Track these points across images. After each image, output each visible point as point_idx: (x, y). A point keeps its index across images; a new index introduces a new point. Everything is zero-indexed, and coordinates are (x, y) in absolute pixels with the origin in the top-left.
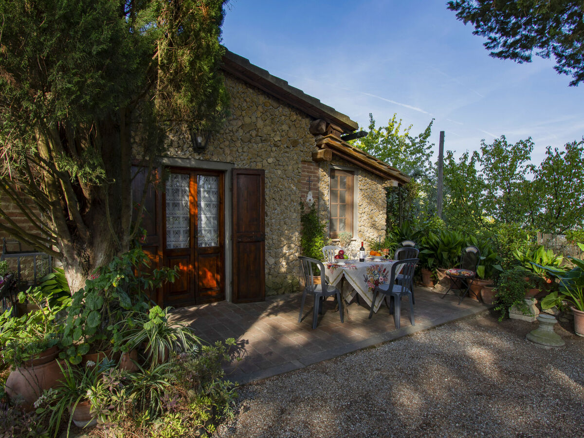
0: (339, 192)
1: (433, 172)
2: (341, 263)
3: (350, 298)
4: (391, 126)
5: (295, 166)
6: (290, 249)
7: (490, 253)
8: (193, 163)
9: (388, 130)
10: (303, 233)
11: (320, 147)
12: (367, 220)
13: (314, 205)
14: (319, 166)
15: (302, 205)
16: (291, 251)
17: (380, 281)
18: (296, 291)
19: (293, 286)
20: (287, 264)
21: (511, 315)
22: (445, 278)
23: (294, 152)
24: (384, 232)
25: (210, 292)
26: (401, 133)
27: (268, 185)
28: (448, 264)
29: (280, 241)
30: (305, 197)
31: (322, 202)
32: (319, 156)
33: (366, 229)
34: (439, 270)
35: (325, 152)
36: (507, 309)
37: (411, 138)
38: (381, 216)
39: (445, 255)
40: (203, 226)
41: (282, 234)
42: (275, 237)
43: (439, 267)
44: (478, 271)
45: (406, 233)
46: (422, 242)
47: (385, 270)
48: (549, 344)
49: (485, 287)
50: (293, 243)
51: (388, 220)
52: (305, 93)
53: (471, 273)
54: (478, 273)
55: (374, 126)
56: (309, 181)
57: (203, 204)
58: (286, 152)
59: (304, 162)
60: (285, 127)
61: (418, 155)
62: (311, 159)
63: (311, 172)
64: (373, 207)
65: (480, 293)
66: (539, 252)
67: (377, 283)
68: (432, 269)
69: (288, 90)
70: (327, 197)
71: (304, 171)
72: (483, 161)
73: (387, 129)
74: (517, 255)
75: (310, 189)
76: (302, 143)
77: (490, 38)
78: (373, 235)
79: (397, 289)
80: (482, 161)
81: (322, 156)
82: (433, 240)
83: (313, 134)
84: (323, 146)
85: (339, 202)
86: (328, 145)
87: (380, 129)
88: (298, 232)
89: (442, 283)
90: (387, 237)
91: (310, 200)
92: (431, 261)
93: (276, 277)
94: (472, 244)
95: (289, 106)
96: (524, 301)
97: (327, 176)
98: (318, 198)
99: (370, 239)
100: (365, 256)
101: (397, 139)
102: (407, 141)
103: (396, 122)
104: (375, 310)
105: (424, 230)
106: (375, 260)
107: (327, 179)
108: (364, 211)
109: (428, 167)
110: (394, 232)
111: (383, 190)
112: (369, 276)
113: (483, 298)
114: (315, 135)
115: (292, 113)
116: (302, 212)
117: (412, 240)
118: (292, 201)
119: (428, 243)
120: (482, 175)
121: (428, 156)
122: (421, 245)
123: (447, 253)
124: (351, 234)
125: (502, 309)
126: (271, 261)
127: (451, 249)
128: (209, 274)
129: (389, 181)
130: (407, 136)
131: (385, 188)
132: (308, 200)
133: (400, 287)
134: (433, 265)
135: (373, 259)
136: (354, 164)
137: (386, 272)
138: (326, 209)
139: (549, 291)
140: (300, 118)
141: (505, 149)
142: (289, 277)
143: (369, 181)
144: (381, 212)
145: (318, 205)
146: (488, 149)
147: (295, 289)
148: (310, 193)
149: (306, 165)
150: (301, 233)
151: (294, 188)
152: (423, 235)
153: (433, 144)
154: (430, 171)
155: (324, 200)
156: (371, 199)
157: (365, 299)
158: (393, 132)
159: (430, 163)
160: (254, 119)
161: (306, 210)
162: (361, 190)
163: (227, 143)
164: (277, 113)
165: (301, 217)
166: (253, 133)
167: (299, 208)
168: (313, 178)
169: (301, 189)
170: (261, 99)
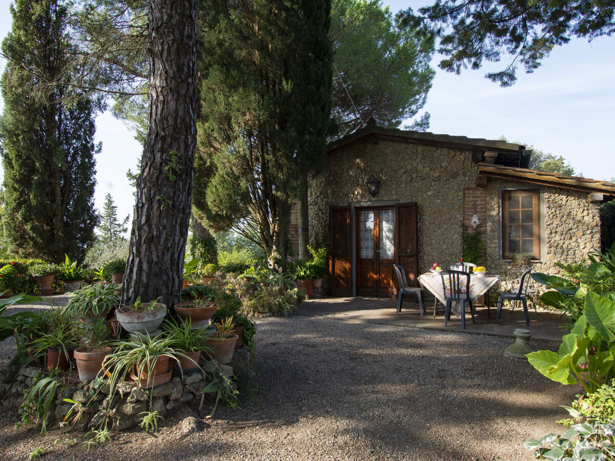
0: (520, 212)
5: (456, 195)
12: (562, 241)
13: (479, 227)
14: (486, 190)
23: (454, 183)
27: (427, 213)
29: (440, 258)
30: (468, 220)
33: (559, 251)
41: (441, 252)
56: (475, 205)
58: (446, 184)
59: (466, 189)
60: (444, 164)
62: (474, 186)
63: (477, 197)
64: (571, 225)
70: (496, 218)
71: (468, 197)
75: (475, 213)
76: (462, 174)
78: (574, 259)
83: (476, 163)
85: (521, 222)
88: (459, 251)
91: (475, 222)
97: (496, 198)
98: (486, 221)
107: (497, 201)
108: (555, 231)
115: (450, 151)
116: (465, 233)
118: (452, 224)
132: (473, 221)
138: (495, 230)
140: (459, 154)
143: (562, 197)
145: (486, 226)
148: (475, 216)
151: (455, 213)
155: (492, 222)
160: (414, 165)
161: (470, 231)
162: (549, 207)
163: (394, 186)
164: (436, 155)
165: (463, 238)
166: (414, 176)
167: (461, 230)
168: (478, 202)
169: (464, 212)
170: (420, 148)
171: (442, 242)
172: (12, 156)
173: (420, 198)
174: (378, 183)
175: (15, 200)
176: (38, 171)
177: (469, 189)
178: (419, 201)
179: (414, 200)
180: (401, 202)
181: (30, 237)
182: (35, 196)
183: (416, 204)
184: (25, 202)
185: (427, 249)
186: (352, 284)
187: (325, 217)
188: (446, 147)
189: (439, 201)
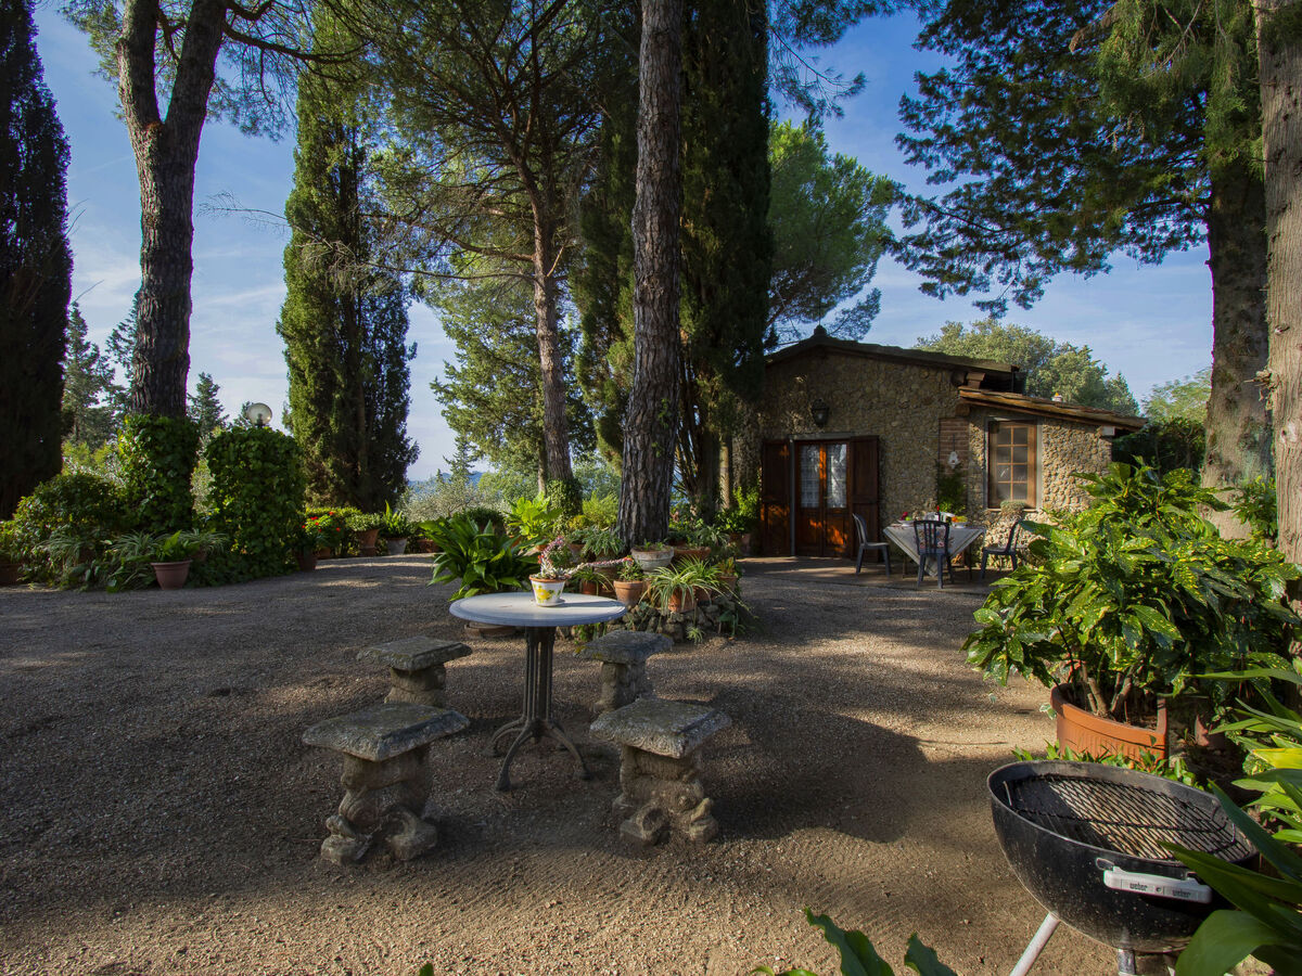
0: (1012, 449)
5: (928, 426)
8: (818, 437)
10: (941, 499)
13: (959, 467)
14: (968, 421)
15: (940, 467)
23: (927, 411)
25: (837, 549)
30: (944, 458)
31: (973, 463)
40: (834, 489)
42: (901, 502)
50: (926, 510)
56: (954, 439)
57: (833, 470)
58: (917, 412)
59: (943, 419)
62: (955, 415)
63: (956, 429)
64: (1075, 465)
70: (983, 456)
71: (945, 429)
75: (954, 449)
76: (938, 399)
85: (1012, 462)
88: (934, 496)
91: (953, 461)
97: (982, 430)
98: (966, 459)
107: (983, 434)
108: (1057, 472)
115: (923, 371)
116: (940, 475)
118: (924, 463)
124: (1030, 503)
128: (836, 533)
129: (1100, 428)
131: (1101, 437)
132: (951, 460)
138: (981, 471)
140: (934, 373)
145: (966, 467)
148: (954, 453)
149: (949, 422)
151: (928, 449)
155: (976, 461)
160: (875, 387)
161: (947, 472)
162: (1048, 443)
163: (848, 414)
164: (903, 374)
165: (938, 481)
166: (875, 400)
167: (935, 471)
168: (958, 436)
169: (939, 449)
170: (883, 366)
171: (910, 487)
172: (304, 364)
173: (882, 430)
174: (827, 411)
175: (310, 427)
176: (340, 387)
177: (946, 418)
178: (881, 432)
179: (875, 432)
180: (857, 434)
181: (328, 478)
182: (336, 420)
183: (877, 437)
184: (322, 430)
185: (890, 494)
186: (790, 541)
187: (753, 452)
188: (918, 366)
189: (907, 434)
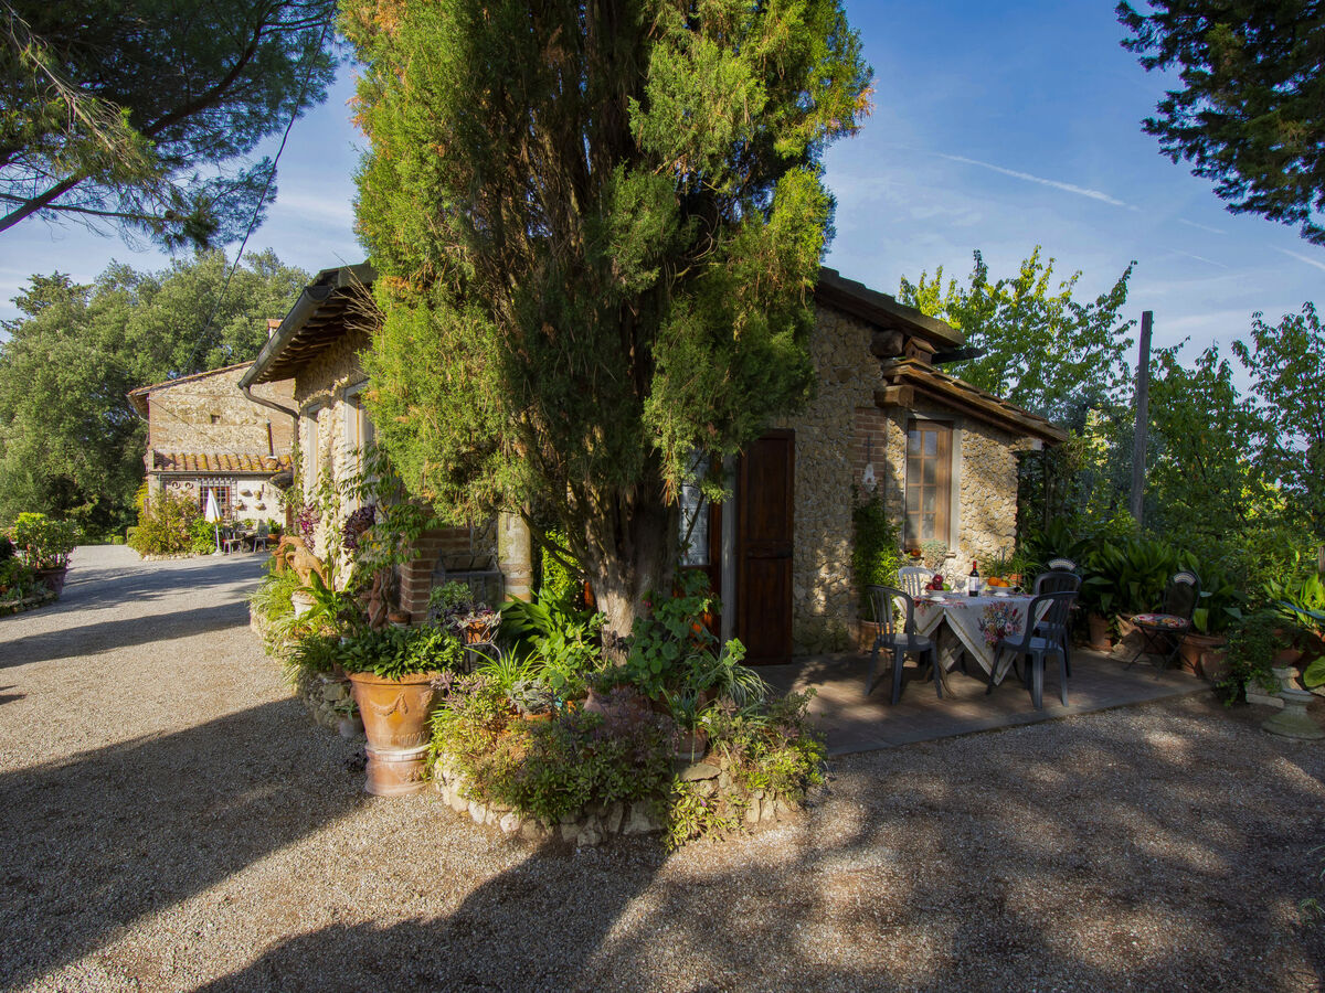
0: (923, 462)
1: (1130, 390)
2: (938, 598)
3: (949, 662)
4: (1028, 277)
6: (832, 573)
7: (1221, 585)
9: (1020, 286)
10: (856, 542)
11: (890, 381)
12: (978, 518)
13: (876, 489)
14: (887, 415)
16: (834, 575)
17: (1007, 630)
18: (841, 650)
19: (836, 641)
20: (828, 598)
21: (1249, 697)
22: (1134, 632)
23: (842, 392)
24: (1012, 541)
26: (1052, 293)
27: (798, 454)
28: (1142, 605)
29: (815, 557)
30: (859, 474)
31: (891, 484)
32: (888, 399)
33: (976, 534)
34: (1124, 618)
35: (901, 390)
36: (1241, 686)
37: (1077, 306)
38: (1005, 509)
39: (1134, 588)
40: (685, 528)
41: (819, 544)
42: (807, 549)
43: (1123, 611)
44: (1194, 618)
45: (1058, 543)
46: (1090, 562)
47: (1016, 611)
48: (1294, 735)
49: (1209, 649)
50: (838, 561)
51: (1019, 517)
52: (868, 287)
53: (1183, 623)
54: (1196, 622)
55: (985, 279)
56: (868, 444)
58: (830, 393)
59: (859, 409)
60: (827, 348)
61: (1094, 349)
62: (872, 403)
63: (872, 427)
64: (989, 489)
65: (1199, 662)
66: (1310, 584)
67: (1001, 633)
68: (1109, 616)
69: (839, 287)
70: (900, 471)
71: (859, 426)
72: (1258, 366)
73: (1016, 284)
74: (1271, 588)
75: (869, 460)
76: (857, 374)
77: (1226, 181)
78: (992, 547)
79: (1037, 644)
80: (1253, 365)
81: (895, 400)
82: (1112, 559)
83: (878, 357)
84: (896, 380)
85: (922, 481)
86: (906, 378)
87: (1000, 285)
88: (846, 538)
89: (1126, 641)
90: (1018, 551)
91: (869, 480)
92: (1106, 601)
93: (808, 623)
94: (1189, 569)
95: (836, 310)
96: (1270, 671)
97: (902, 433)
98: (885, 477)
99: (983, 555)
100: (979, 587)
101: (1042, 308)
102: (1067, 313)
103: (1040, 267)
104: (997, 681)
105: (1096, 539)
106: (997, 594)
107: (901, 437)
108: (972, 498)
109: (1119, 375)
110: (1033, 542)
111: (1011, 456)
112: (986, 620)
113: (1204, 668)
114: (881, 357)
115: (841, 321)
116: (856, 503)
117: (1070, 558)
118: (838, 482)
119: (1101, 564)
120: (1254, 401)
121: (1120, 348)
122: (1088, 569)
123: (1138, 583)
124: (946, 544)
125: (1231, 685)
126: (799, 592)
127: (1147, 576)
129: (1023, 440)
130: (1066, 300)
131: (1014, 453)
132: (866, 478)
133: (1043, 640)
134: (1111, 606)
135: (993, 592)
136: (953, 409)
137: (1018, 614)
138: (898, 496)
139: (1317, 653)
140: (855, 329)
141: (1314, 335)
142: (830, 622)
143: (982, 438)
144: (1007, 501)
145: (885, 489)
146: (1270, 335)
147: (841, 646)
148: (870, 466)
149: (863, 415)
150: (851, 542)
151: (842, 459)
152: (1092, 549)
153: (1132, 322)
154: (1123, 387)
155: (895, 480)
156: (986, 475)
157: (979, 659)
158: (1032, 291)
159: (1124, 367)
161: (860, 498)
162: (967, 457)
165: (853, 511)
167: (851, 495)
168: (873, 439)
169: (854, 459)
177: (862, 409)
183: (792, 433)
